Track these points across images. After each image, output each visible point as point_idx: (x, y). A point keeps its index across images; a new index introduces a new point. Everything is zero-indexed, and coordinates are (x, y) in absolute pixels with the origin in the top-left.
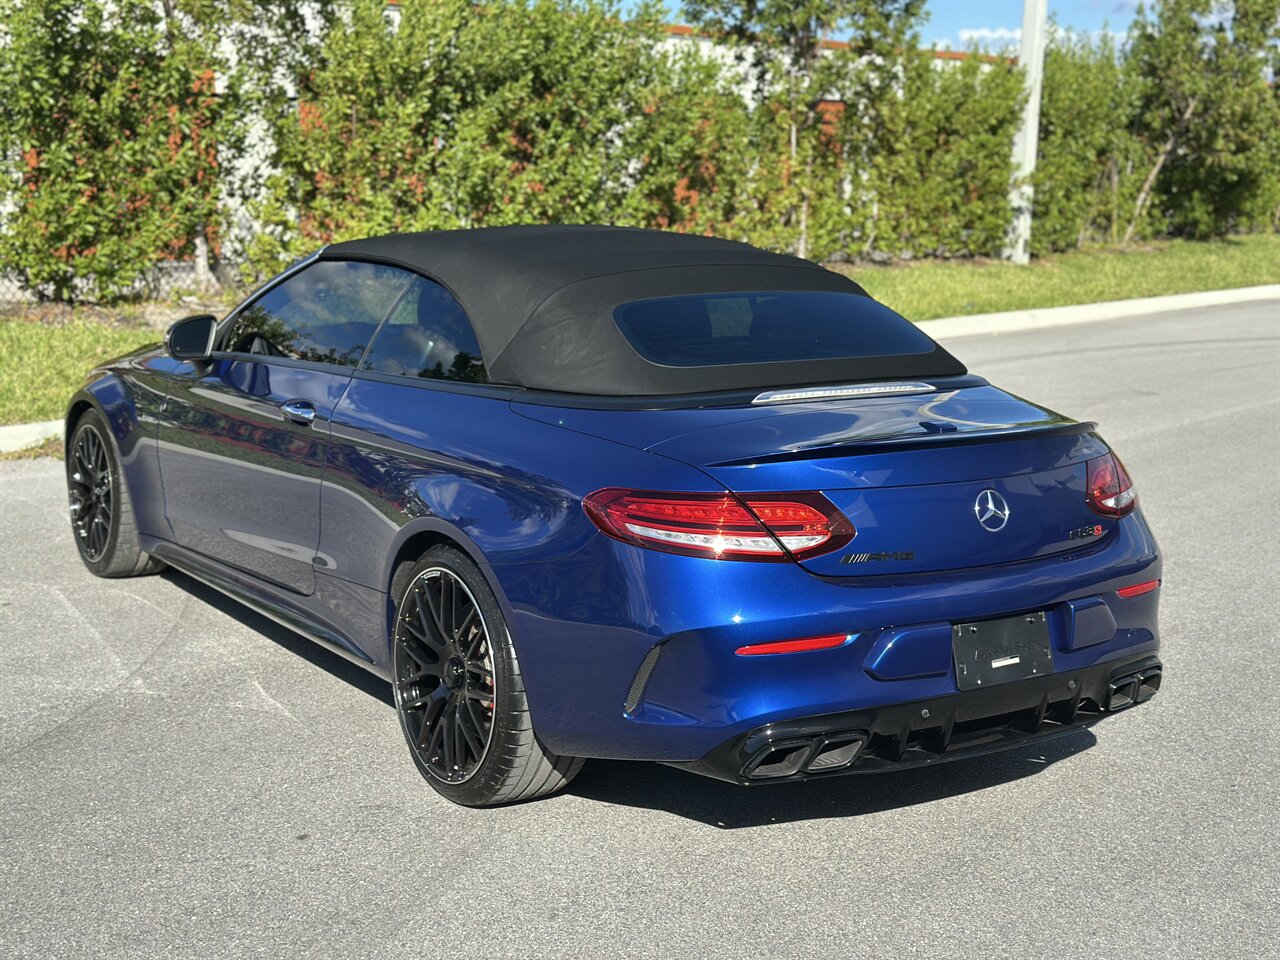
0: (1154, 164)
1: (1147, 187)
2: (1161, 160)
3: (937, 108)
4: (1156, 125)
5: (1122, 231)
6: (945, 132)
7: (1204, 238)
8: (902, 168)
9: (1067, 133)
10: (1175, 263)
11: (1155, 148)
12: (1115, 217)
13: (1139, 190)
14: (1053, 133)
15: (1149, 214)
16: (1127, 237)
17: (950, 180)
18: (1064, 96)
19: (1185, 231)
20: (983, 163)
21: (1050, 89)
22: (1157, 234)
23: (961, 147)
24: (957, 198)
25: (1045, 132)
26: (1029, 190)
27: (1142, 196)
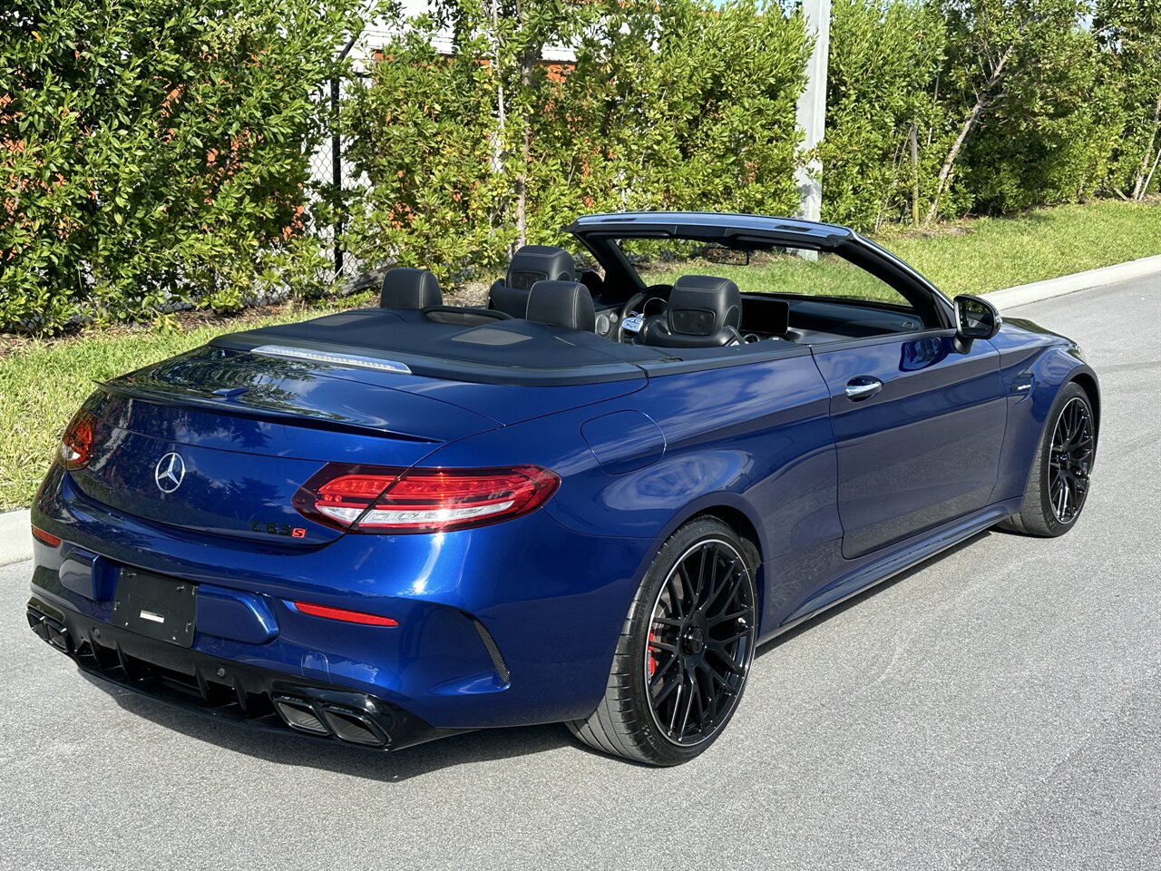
0: (959, 132)
1: (950, 159)
2: (966, 127)
3: (703, 64)
4: (961, 84)
5: (924, 209)
6: (714, 95)
7: (1011, 214)
8: (658, 143)
9: (862, 95)
10: (987, 247)
11: (959, 113)
12: (916, 194)
13: (942, 162)
14: (845, 95)
15: (952, 188)
16: (929, 217)
17: (721, 157)
18: (860, 51)
19: (990, 207)
20: (762, 134)
21: (840, 40)
22: (961, 213)
23: (734, 115)
24: (730, 182)
25: (835, 94)
26: (818, 166)
27: (946, 168)
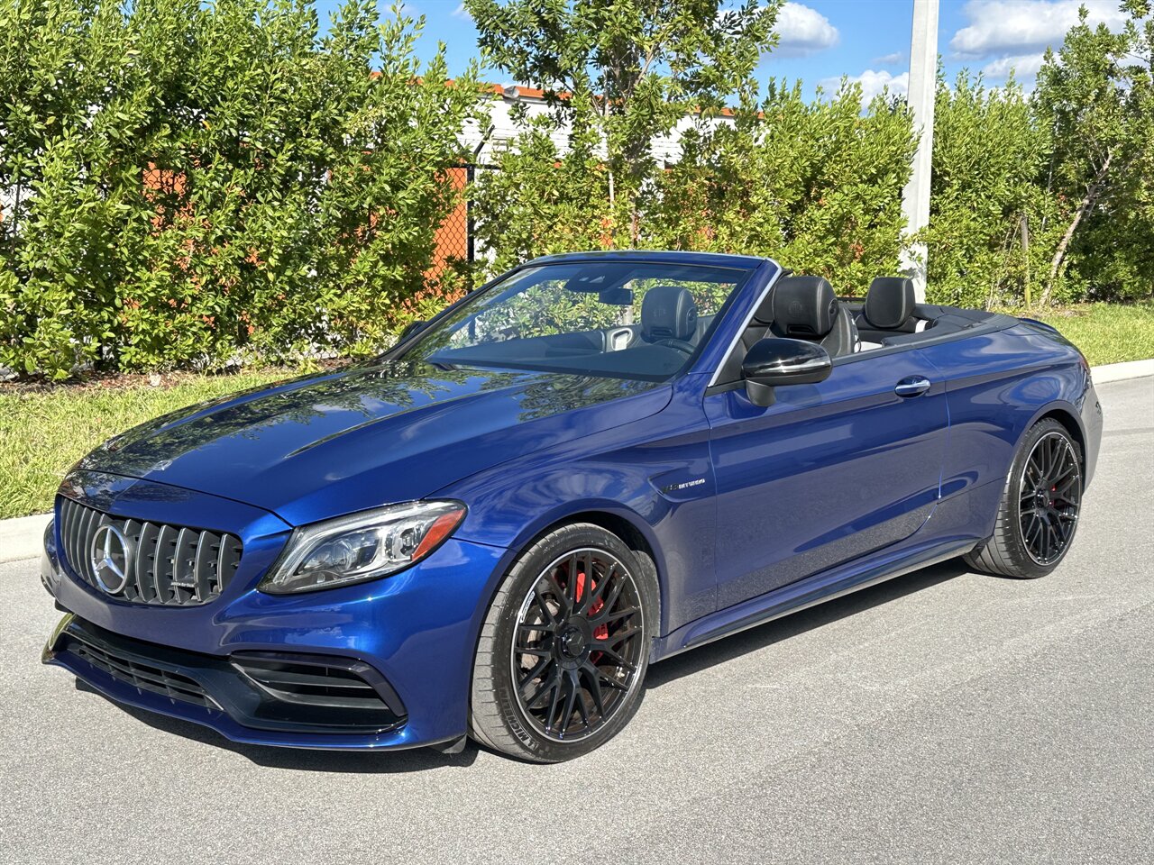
0: (1071, 221)
1: (1063, 246)
2: (1077, 217)
3: (802, 155)
4: (1072, 177)
5: (1035, 292)
6: (812, 184)
7: (1129, 300)
8: (760, 225)
9: (965, 186)
10: (1097, 328)
11: (1072, 204)
12: (1028, 279)
13: (1054, 249)
14: (949, 185)
15: (1067, 275)
16: (1042, 301)
17: (821, 239)
18: (961, 145)
19: (1107, 293)
20: (863, 220)
21: (944, 135)
22: (1077, 297)
23: (833, 202)
24: (832, 262)
25: (938, 183)
26: (923, 251)
27: (1059, 255)
